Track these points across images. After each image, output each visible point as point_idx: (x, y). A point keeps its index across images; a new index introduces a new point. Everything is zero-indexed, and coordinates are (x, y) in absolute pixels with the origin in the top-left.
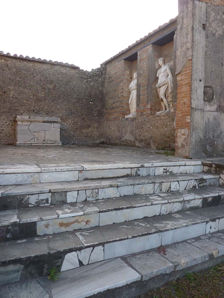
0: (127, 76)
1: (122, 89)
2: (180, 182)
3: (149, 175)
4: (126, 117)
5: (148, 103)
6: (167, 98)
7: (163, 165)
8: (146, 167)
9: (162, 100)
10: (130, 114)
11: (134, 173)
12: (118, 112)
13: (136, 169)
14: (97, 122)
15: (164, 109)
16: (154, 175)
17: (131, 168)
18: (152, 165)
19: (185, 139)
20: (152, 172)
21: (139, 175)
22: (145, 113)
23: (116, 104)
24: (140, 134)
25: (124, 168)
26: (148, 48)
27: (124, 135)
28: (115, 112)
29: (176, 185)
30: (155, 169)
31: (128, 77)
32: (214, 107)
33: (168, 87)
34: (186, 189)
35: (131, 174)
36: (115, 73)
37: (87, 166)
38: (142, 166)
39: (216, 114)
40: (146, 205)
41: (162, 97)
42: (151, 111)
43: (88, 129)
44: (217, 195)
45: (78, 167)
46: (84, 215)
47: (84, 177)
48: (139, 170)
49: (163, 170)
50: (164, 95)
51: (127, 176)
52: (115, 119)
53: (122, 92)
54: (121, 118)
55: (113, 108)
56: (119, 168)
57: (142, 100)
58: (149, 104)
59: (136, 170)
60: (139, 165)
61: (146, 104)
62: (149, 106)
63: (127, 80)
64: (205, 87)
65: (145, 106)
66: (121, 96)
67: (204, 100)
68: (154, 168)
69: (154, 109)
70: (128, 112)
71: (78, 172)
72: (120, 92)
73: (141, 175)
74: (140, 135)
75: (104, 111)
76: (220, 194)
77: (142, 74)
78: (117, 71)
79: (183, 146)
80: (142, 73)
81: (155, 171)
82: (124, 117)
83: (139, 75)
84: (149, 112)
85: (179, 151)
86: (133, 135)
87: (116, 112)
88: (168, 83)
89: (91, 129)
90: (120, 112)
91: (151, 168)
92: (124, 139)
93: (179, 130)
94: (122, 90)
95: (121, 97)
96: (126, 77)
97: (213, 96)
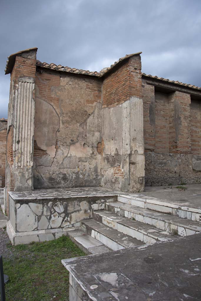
3: (186, 218)
7: (198, 212)
8: (183, 210)
11: (174, 213)
13: (176, 209)
16: (190, 219)
17: (172, 208)
18: (188, 209)
20: (189, 216)
21: (178, 216)
25: (167, 207)
29: (182, 231)
30: (192, 214)
35: (172, 213)
37: (148, 201)
38: (180, 209)
40: (135, 230)
45: (144, 200)
46: (113, 221)
47: (147, 207)
48: (178, 211)
49: (199, 217)
51: (169, 214)
56: (163, 206)
59: (175, 211)
60: (177, 207)
68: (190, 212)
71: (144, 204)
73: (180, 216)
81: (191, 216)
91: (187, 212)
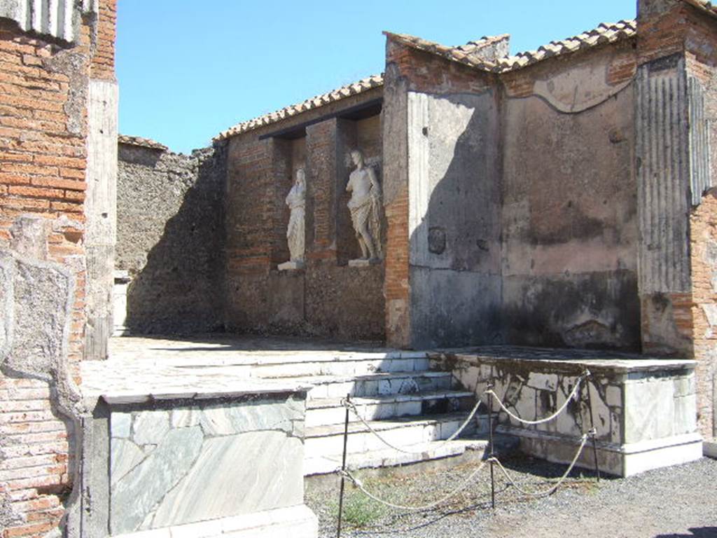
0: (281, 173)
1: (270, 202)
2: (391, 381)
4: (281, 267)
5: (331, 241)
6: (370, 232)
8: (342, 361)
9: (360, 235)
10: (289, 260)
12: (260, 255)
13: (328, 364)
14: (209, 277)
15: (365, 254)
18: (351, 357)
19: (401, 317)
22: (324, 261)
23: (257, 235)
24: (316, 306)
26: (329, 123)
27: (277, 310)
28: (252, 254)
29: (385, 385)
31: (283, 175)
32: (448, 262)
33: (371, 210)
34: (401, 391)
35: (321, 371)
36: (252, 164)
38: (337, 360)
39: (450, 272)
41: (360, 230)
42: (337, 256)
43: (186, 296)
44: (443, 396)
48: (331, 366)
50: (365, 224)
52: (253, 271)
53: (269, 210)
54: (268, 269)
55: (247, 245)
57: (317, 232)
58: (334, 242)
59: (327, 366)
61: (327, 241)
62: (333, 247)
63: (280, 181)
64: (430, 229)
65: (324, 246)
66: (269, 217)
67: (430, 250)
69: (345, 253)
70: (283, 256)
72: (265, 209)
73: (335, 374)
74: (315, 310)
75: (223, 250)
76: (447, 396)
77: (318, 176)
78: (256, 159)
79: (398, 329)
80: (317, 174)
82: (276, 268)
83: (310, 178)
84: (334, 258)
85: (393, 338)
86: (298, 308)
87: (256, 255)
88: (372, 203)
89: (193, 296)
90: (265, 254)
92: (277, 319)
93: (392, 301)
94: (268, 206)
95: (267, 220)
96: (278, 174)
97: (445, 244)
